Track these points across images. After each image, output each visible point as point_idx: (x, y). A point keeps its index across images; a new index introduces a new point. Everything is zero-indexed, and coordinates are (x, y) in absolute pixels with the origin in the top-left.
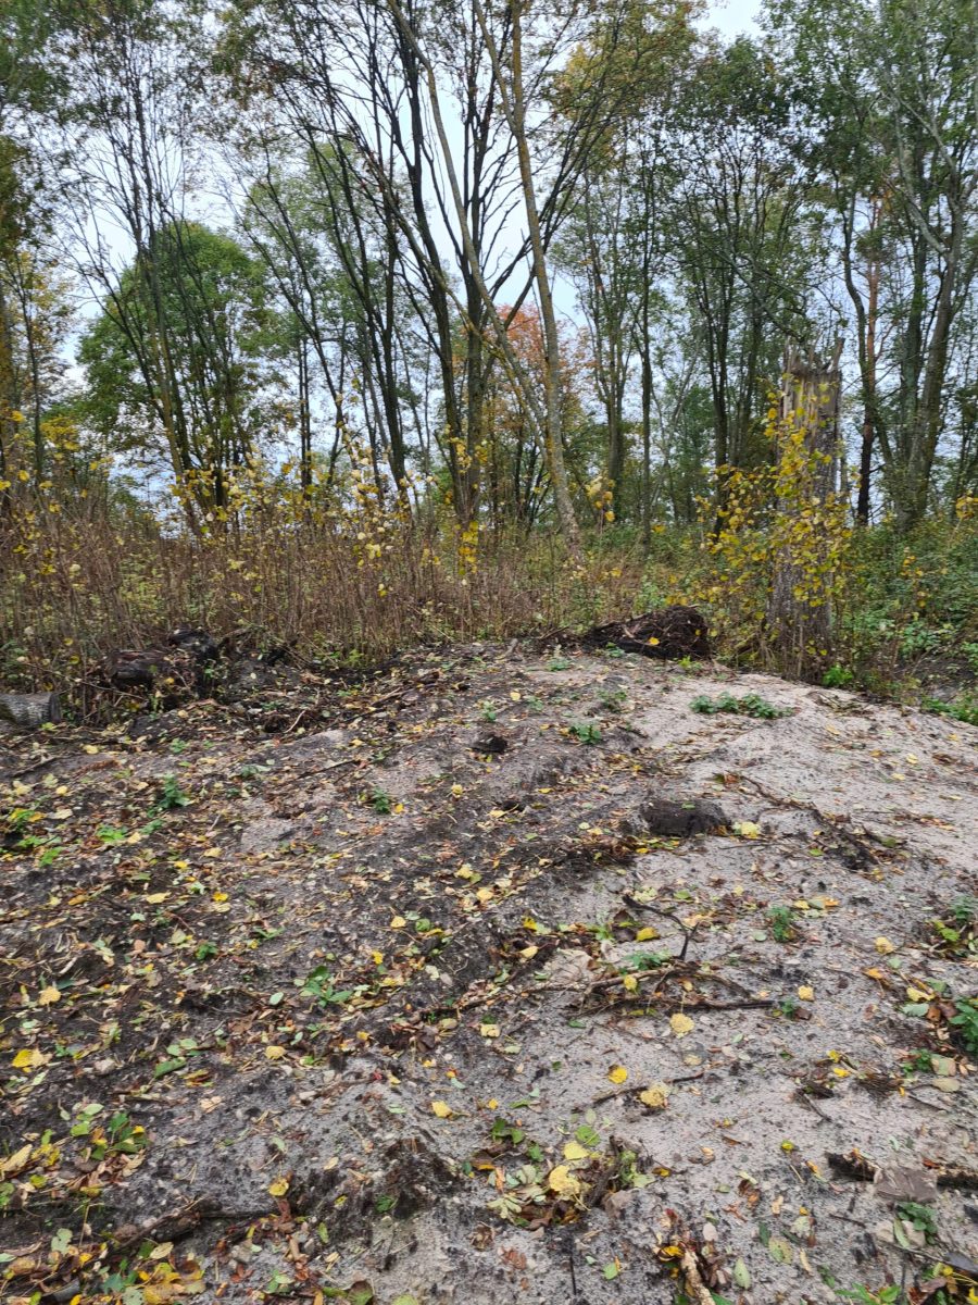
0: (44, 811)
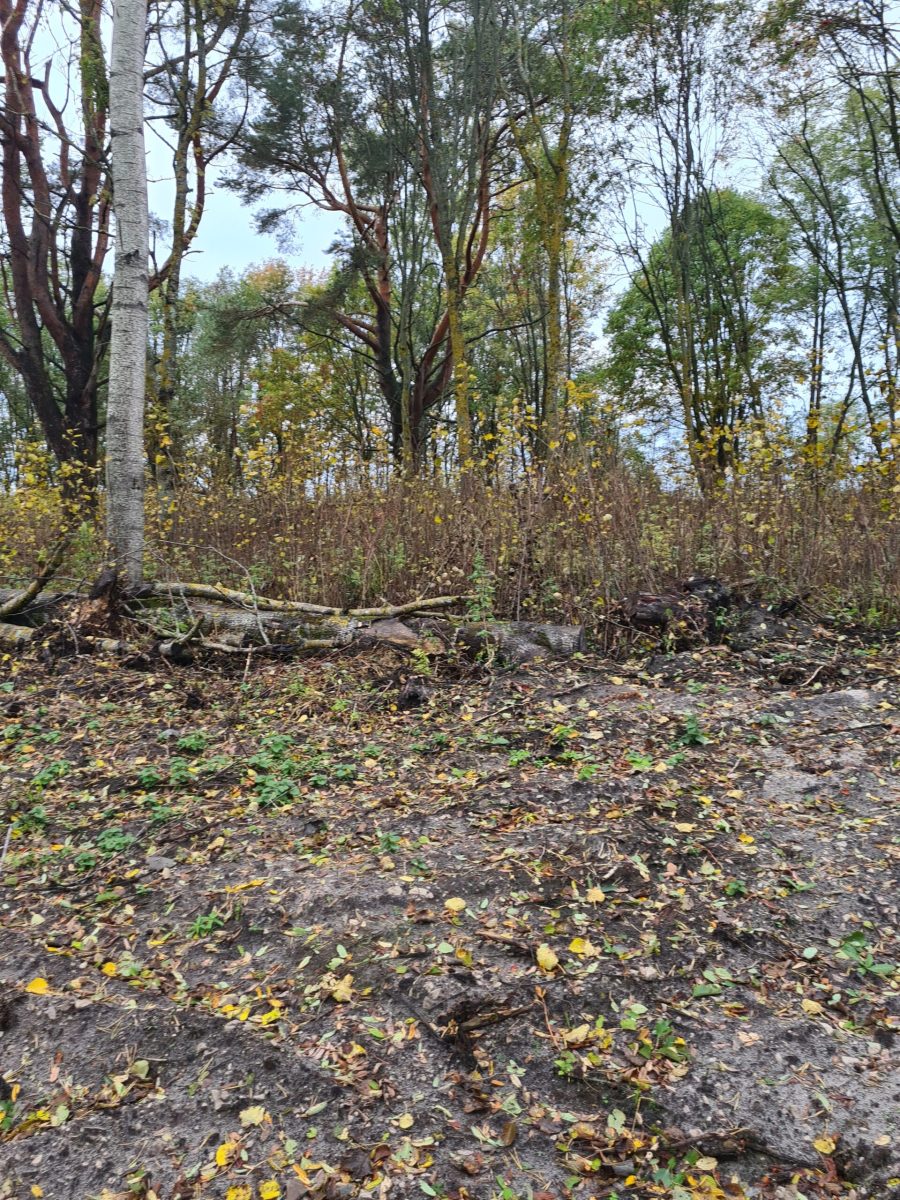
0: (579, 730)
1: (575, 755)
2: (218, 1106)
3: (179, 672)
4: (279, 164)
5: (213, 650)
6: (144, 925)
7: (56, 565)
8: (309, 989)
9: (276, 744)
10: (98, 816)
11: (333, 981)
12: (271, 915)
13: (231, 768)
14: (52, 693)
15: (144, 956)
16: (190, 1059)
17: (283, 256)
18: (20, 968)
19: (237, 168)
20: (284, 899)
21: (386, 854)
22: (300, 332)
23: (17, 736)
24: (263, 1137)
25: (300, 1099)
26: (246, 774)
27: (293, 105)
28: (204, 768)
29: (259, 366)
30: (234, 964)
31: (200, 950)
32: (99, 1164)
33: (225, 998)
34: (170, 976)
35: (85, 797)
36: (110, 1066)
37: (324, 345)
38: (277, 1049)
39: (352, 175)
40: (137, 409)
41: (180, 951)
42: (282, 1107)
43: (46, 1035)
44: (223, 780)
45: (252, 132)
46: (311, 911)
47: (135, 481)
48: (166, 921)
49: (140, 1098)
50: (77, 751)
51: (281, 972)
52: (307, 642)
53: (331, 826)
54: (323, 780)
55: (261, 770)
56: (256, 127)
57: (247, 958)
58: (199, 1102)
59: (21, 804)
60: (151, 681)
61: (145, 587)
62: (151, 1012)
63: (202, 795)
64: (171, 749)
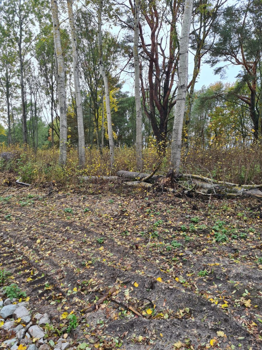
2: (210, 327)
3: (189, 199)
4: (222, 54)
5: (198, 194)
6: (185, 269)
7: (158, 168)
8: (236, 301)
9: (220, 224)
10: (170, 236)
11: (244, 300)
12: (223, 275)
13: (207, 229)
14: (158, 202)
15: (186, 278)
16: (201, 311)
17: (221, 80)
18: (154, 273)
19: (210, 57)
20: (227, 271)
21: (260, 264)
22: (225, 101)
23: (149, 212)
24: (224, 341)
25: (235, 334)
26: (211, 231)
27: (228, 36)
28: (199, 227)
29: (211, 112)
30: (212, 287)
31: (201, 280)
32: (177, 333)
33: (210, 296)
34: (194, 286)
35: (167, 231)
36: (179, 307)
37: (232, 105)
38: (228, 316)
39: (245, 53)
40: (181, 127)
41: (196, 279)
42: (230, 334)
43: (162, 293)
44: (205, 232)
46: (236, 277)
47: (179, 146)
48: (191, 269)
49: (187, 318)
50: (165, 218)
51: (226, 293)
52: (228, 194)
53: (240, 252)
54: (236, 237)
55: (216, 231)
56: (216, 45)
57: (216, 286)
58: (204, 325)
59: (151, 230)
60: (183, 201)
61: (180, 175)
62: (189, 294)
63: (199, 235)
64: (189, 221)
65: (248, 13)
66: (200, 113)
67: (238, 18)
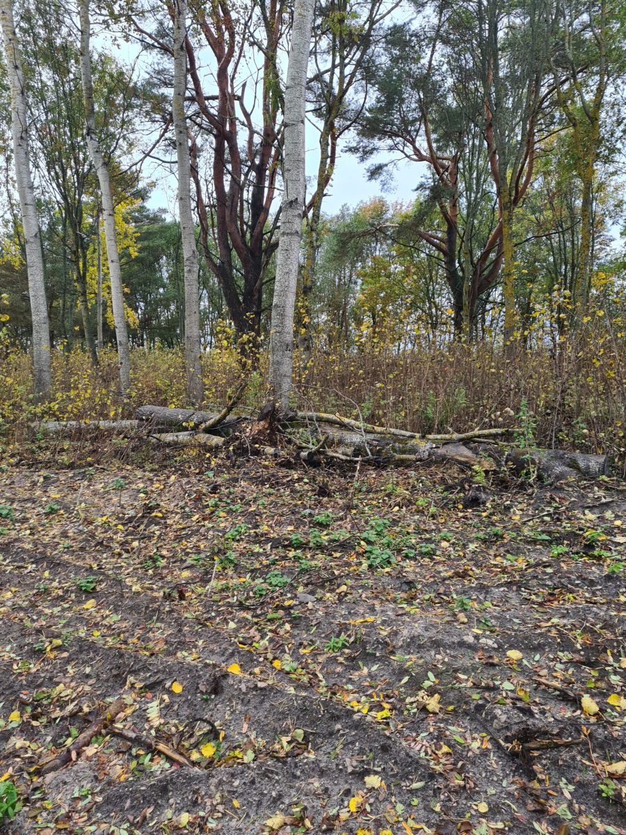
0: (607, 534)
1: (605, 553)
2: (350, 769)
3: (312, 471)
4: (384, 134)
5: (333, 457)
6: (297, 638)
7: (238, 399)
8: (409, 700)
9: (379, 526)
10: (265, 562)
11: (425, 697)
12: (381, 643)
13: (349, 539)
14: (236, 480)
15: (297, 659)
16: (331, 734)
17: (383, 195)
18: (223, 655)
19: (357, 139)
20: (390, 634)
21: (460, 612)
22: (392, 244)
23: (216, 506)
24: (381, 798)
25: (405, 777)
26: (359, 544)
27: (396, 94)
28: (332, 537)
29: (363, 268)
30: (357, 673)
31: (333, 660)
32: (274, 794)
33: (351, 696)
34: (316, 676)
35: (257, 549)
36: (279, 730)
37: (407, 253)
38: (389, 738)
39: (434, 136)
40: (291, 299)
41: (321, 659)
42: (393, 779)
43: (240, 702)
44: (344, 546)
45: (368, 114)
46: (409, 645)
47: (287, 345)
48: (311, 637)
49: (298, 755)
50: (252, 519)
51: (388, 684)
52: (398, 456)
53: (420, 587)
54: (412, 553)
55: (369, 542)
56: (370, 111)
57: (365, 671)
58: (337, 765)
59: (220, 550)
60: (296, 477)
61: (291, 414)
62: (304, 697)
63: (331, 555)
64: (310, 522)
65: (439, 45)
66: (338, 270)
67: (416, 52)
